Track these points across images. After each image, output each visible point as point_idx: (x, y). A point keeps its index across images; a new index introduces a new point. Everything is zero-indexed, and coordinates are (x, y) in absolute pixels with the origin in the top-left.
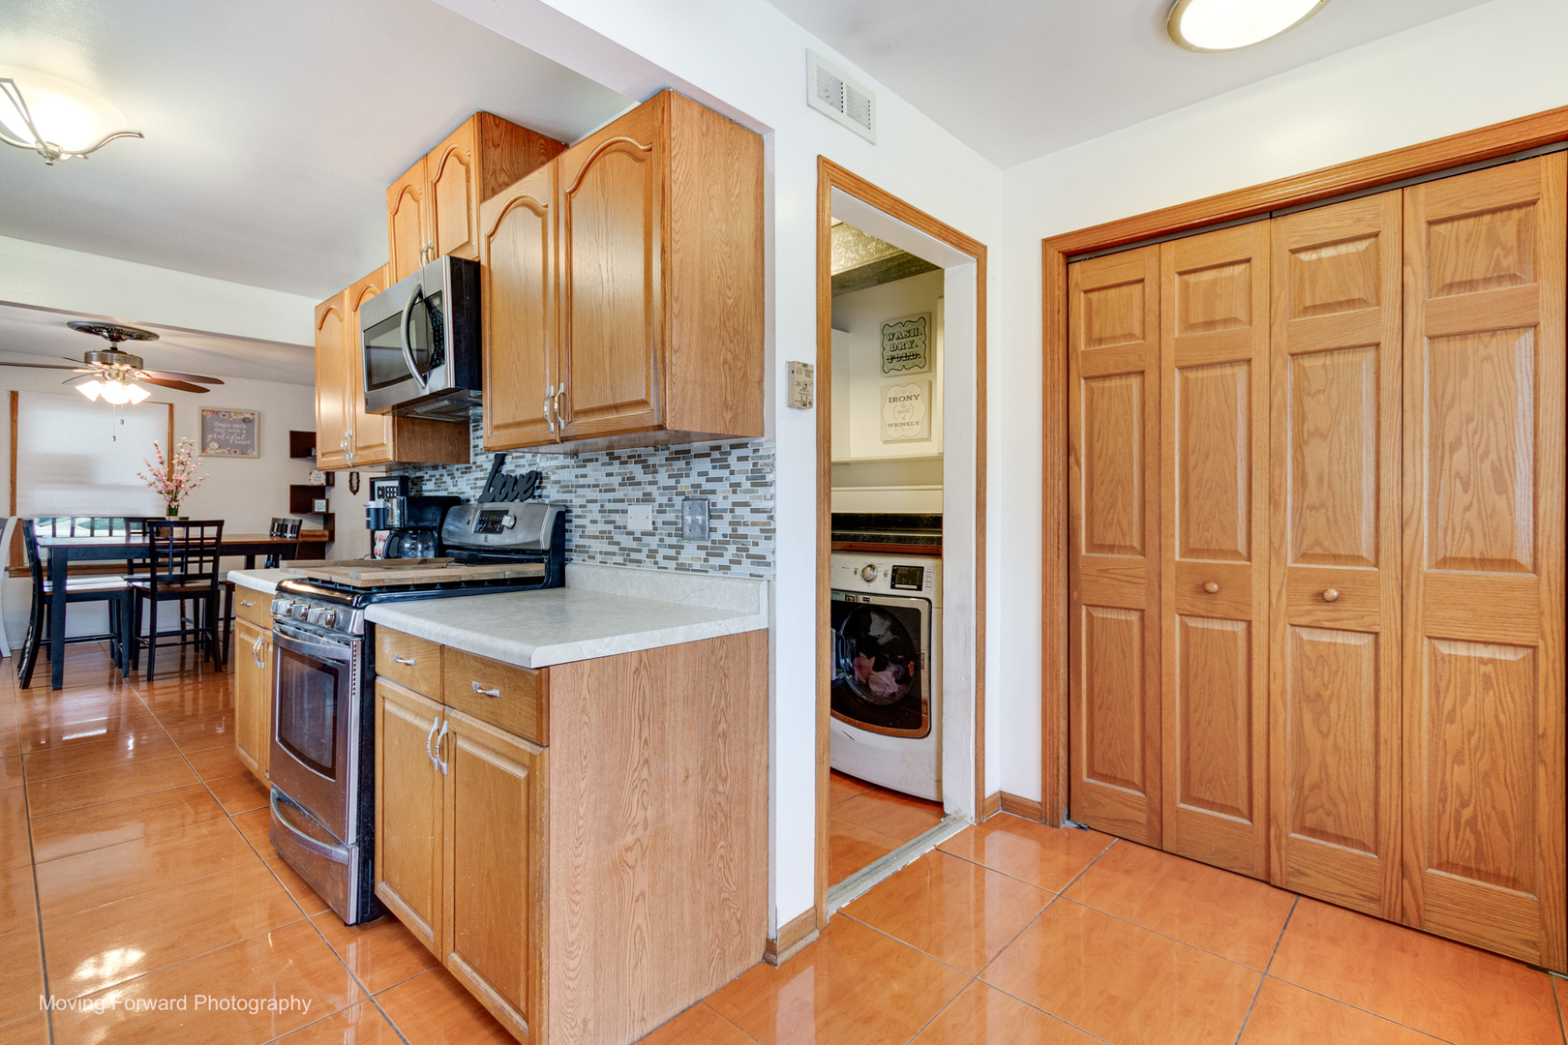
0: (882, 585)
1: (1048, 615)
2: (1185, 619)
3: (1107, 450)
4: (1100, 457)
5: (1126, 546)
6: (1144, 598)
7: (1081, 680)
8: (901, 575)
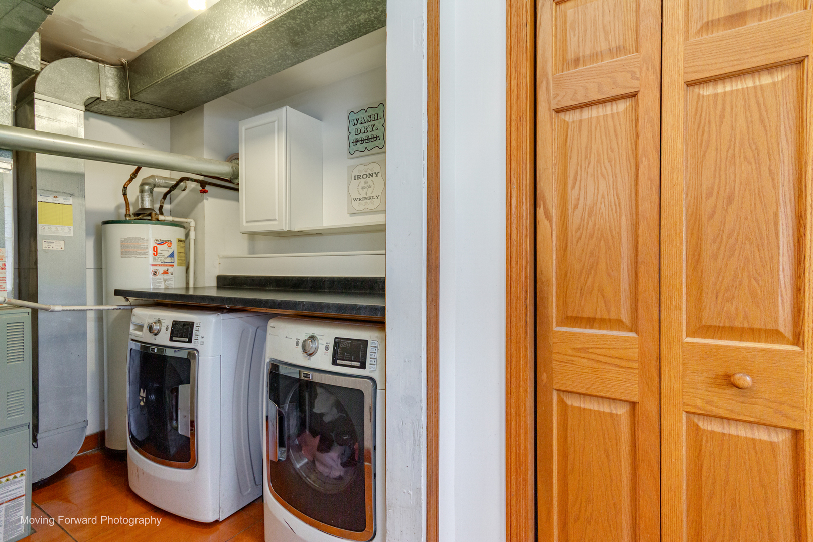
0: (322, 360)
1: (513, 405)
2: (695, 419)
3: (585, 198)
4: (576, 207)
5: (610, 320)
6: (636, 387)
7: (551, 483)
8: (343, 349)
